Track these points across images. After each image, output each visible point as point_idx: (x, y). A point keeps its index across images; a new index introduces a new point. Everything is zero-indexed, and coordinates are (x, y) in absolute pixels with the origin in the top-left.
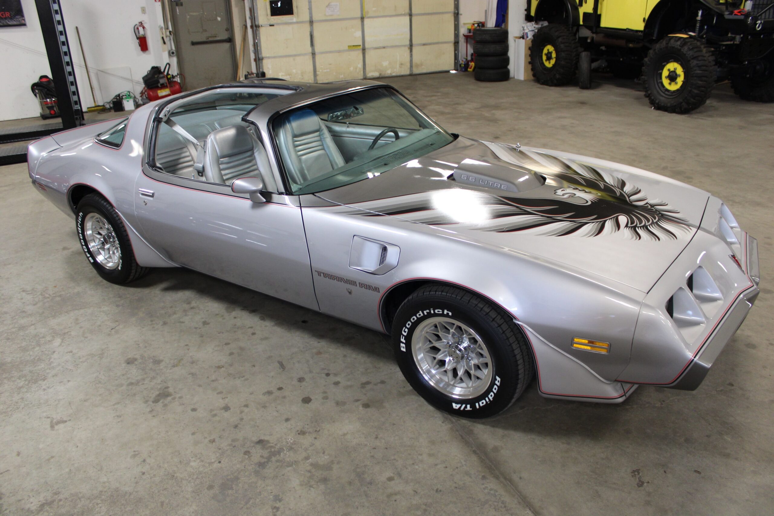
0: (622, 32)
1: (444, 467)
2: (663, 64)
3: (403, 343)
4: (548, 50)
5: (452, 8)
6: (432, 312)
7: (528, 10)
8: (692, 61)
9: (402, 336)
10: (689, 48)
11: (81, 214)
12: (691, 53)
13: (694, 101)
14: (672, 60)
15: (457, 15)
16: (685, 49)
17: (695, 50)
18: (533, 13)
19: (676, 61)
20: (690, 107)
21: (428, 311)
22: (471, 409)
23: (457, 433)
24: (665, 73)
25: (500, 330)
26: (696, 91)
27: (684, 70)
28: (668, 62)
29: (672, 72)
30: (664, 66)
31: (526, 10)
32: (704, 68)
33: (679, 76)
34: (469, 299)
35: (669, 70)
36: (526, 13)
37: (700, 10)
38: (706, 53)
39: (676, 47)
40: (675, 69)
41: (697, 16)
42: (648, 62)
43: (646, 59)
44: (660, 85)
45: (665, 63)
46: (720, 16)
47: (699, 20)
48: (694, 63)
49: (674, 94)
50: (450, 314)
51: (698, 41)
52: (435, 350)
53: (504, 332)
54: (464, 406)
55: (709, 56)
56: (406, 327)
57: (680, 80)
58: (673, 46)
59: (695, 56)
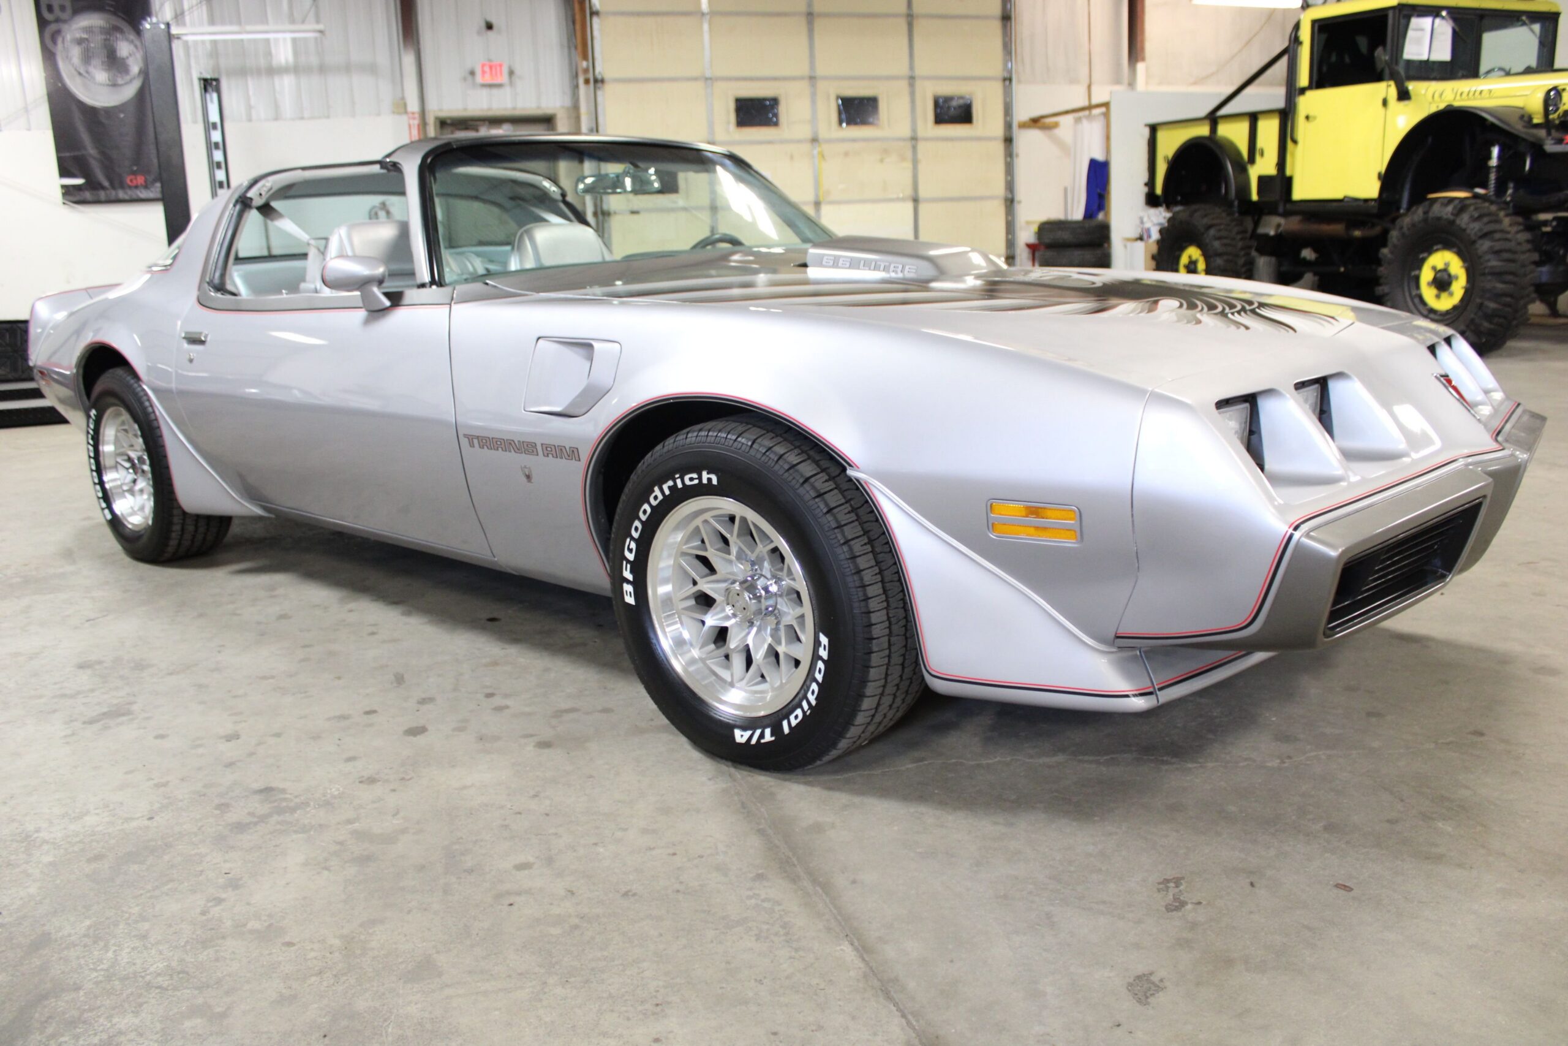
0: (1335, 204)
1: (669, 854)
2: (1421, 256)
3: (628, 582)
4: (1190, 257)
5: (1000, 189)
6: (680, 485)
7: (1151, 183)
8: (1480, 242)
9: (625, 562)
10: (1471, 217)
11: (93, 412)
12: (1476, 226)
13: (1492, 327)
14: (1439, 246)
15: (1010, 202)
16: (1464, 220)
17: (1485, 219)
18: (1159, 190)
19: (1447, 246)
20: (1484, 340)
21: (670, 483)
22: (773, 738)
23: (736, 798)
24: (1426, 275)
25: (822, 506)
26: (1492, 305)
27: (1466, 265)
28: (1430, 251)
29: (1440, 271)
30: (1423, 260)
31: (1146, 184)
32: (1506, 255)
33: (1457, 278)
34: (755, 437)
35: (1434, 268)
36: (1145, 190)
37: (1493, 145)
38: (1511, 225)
39: (1445, 217)
40: (1447, 265)
41: (1489, 157)
42: (1389, 256)
43: (1385, 251)
44: (1417, 301)
45: (1425, 255)
46: (1537, 148)
47: (1493, 167)
48: (1485, 245)
49: (1447, 317)
50: (715, 481)
51: (1492, 203)
52: (705, 601)
53: (830, 511)
54: (758, 732)
55: (1518, 232)
56: (632, 538)
57: (1458, 288)
58: (1439, 215)
59: (1485, 230)
